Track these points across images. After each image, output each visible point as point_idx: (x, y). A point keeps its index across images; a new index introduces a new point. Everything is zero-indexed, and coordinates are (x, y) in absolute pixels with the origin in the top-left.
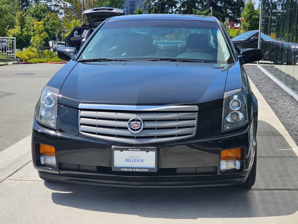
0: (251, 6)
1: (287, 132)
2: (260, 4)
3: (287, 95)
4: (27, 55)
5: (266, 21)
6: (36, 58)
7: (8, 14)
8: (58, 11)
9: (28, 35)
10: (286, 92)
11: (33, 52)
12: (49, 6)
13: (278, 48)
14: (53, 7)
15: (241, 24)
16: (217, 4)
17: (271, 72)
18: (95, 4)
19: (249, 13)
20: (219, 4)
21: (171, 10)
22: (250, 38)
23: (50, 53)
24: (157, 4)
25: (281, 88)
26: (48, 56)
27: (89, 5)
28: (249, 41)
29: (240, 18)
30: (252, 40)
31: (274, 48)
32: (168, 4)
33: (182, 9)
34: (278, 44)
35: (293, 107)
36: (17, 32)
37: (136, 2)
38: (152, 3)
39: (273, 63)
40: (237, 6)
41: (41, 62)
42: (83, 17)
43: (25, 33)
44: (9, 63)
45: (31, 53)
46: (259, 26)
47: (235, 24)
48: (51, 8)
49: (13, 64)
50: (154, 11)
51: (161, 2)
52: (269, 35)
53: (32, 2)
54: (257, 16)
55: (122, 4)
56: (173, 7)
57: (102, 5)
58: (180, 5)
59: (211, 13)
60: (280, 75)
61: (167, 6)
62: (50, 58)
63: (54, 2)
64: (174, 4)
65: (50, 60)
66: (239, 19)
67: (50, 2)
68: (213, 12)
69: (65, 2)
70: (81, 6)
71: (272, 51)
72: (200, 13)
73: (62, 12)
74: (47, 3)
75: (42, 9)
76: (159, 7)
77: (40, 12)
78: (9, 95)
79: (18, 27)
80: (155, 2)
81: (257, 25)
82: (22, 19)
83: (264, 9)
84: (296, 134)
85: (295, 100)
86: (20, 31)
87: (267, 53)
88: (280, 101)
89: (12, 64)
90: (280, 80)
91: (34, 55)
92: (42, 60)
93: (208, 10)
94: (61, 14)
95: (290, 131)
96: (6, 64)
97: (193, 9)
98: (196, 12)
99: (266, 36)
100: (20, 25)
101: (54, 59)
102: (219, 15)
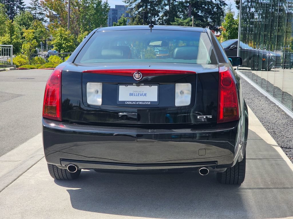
0: (231, 17)
1: (261, 123)
2: (239, 13)
3: (262, 96)
4: (18, 61)
5: (245, 29)
6: (27, 65)
7: (5, 24)
8: (42, 19)
9: (17, 42)
10: (261, 94)
11: (24, 58)
12: (34, 14)
13: (255, 56)
14: (37, 15)
15: (221, 33)
16: (198, 13)
17: (249, 77)
18: (81, 12)
19: (229, 23)
20: (200, 13)
21: (154, 18)
22: (230, 47)
23: (40, 60)
24: (141, 13)
25: (257, 90)
26: (39, 62)
27: (74, 13)
28: (228, 49)
29: (219, 26)
30: (231, 48)
31: (251, 55)
32: (151, 13)
33: (164, 18)
34: (255, 52)
35: (267, 106)
36: (7, 40)
37: (118, 10)
38: (136, 12)
39: (251, 69)
40: (218, 16)
41: (32, 68)
42: (69, 26)
43: (15, 41)
44: (6, 69)
45: (22, 60)
46: (238, 35)
47: (215, 32)
48: (36, 16)
49: (11, 69)
50: (138, 20)
51: (144, 11)
52: (247, 44)
53: (17, 10)
54: (236, 26)
55: (106, 12)
56: (156, 16)
57: (87, 13)
58: (162, 14)
59: (193, 21)
60: (256, 79)
61: (149, 15)
62: (40, 65)
63: (39, 10)
64: (157, 13)
65: (40, 66)
66: (219, 28)
67: (34, 10)
68: (194, 21)
69: (51, 11)
70: (67, 14)
71: (250, 59)
72: (181, 21)
73: (46, 20)
74: (32, 11)
75: (29, 17)
76: (142, 16)
77: (27, 20)
78: (19, 96)
79: (7, 35)
80: (138, 11)
81: (237, 34)
82: (11, 27)
83: (243, 18)
84: (268, 125)
85: (269, 100)
86: (10, 38)
87: (245, 60)
88: (256, 100)
89: (9, 70)
90: (257, 83)
91: (25, 61)
92: (32, 66)
93: (189, 18)
94: (45, 21)
95: (263, 123)
96: (5, 70)
97: (175, 18)
98: (178, 21)
99: (245, 44)
100: (10, 33)
101: (44, 65)
102: (200, 24)
